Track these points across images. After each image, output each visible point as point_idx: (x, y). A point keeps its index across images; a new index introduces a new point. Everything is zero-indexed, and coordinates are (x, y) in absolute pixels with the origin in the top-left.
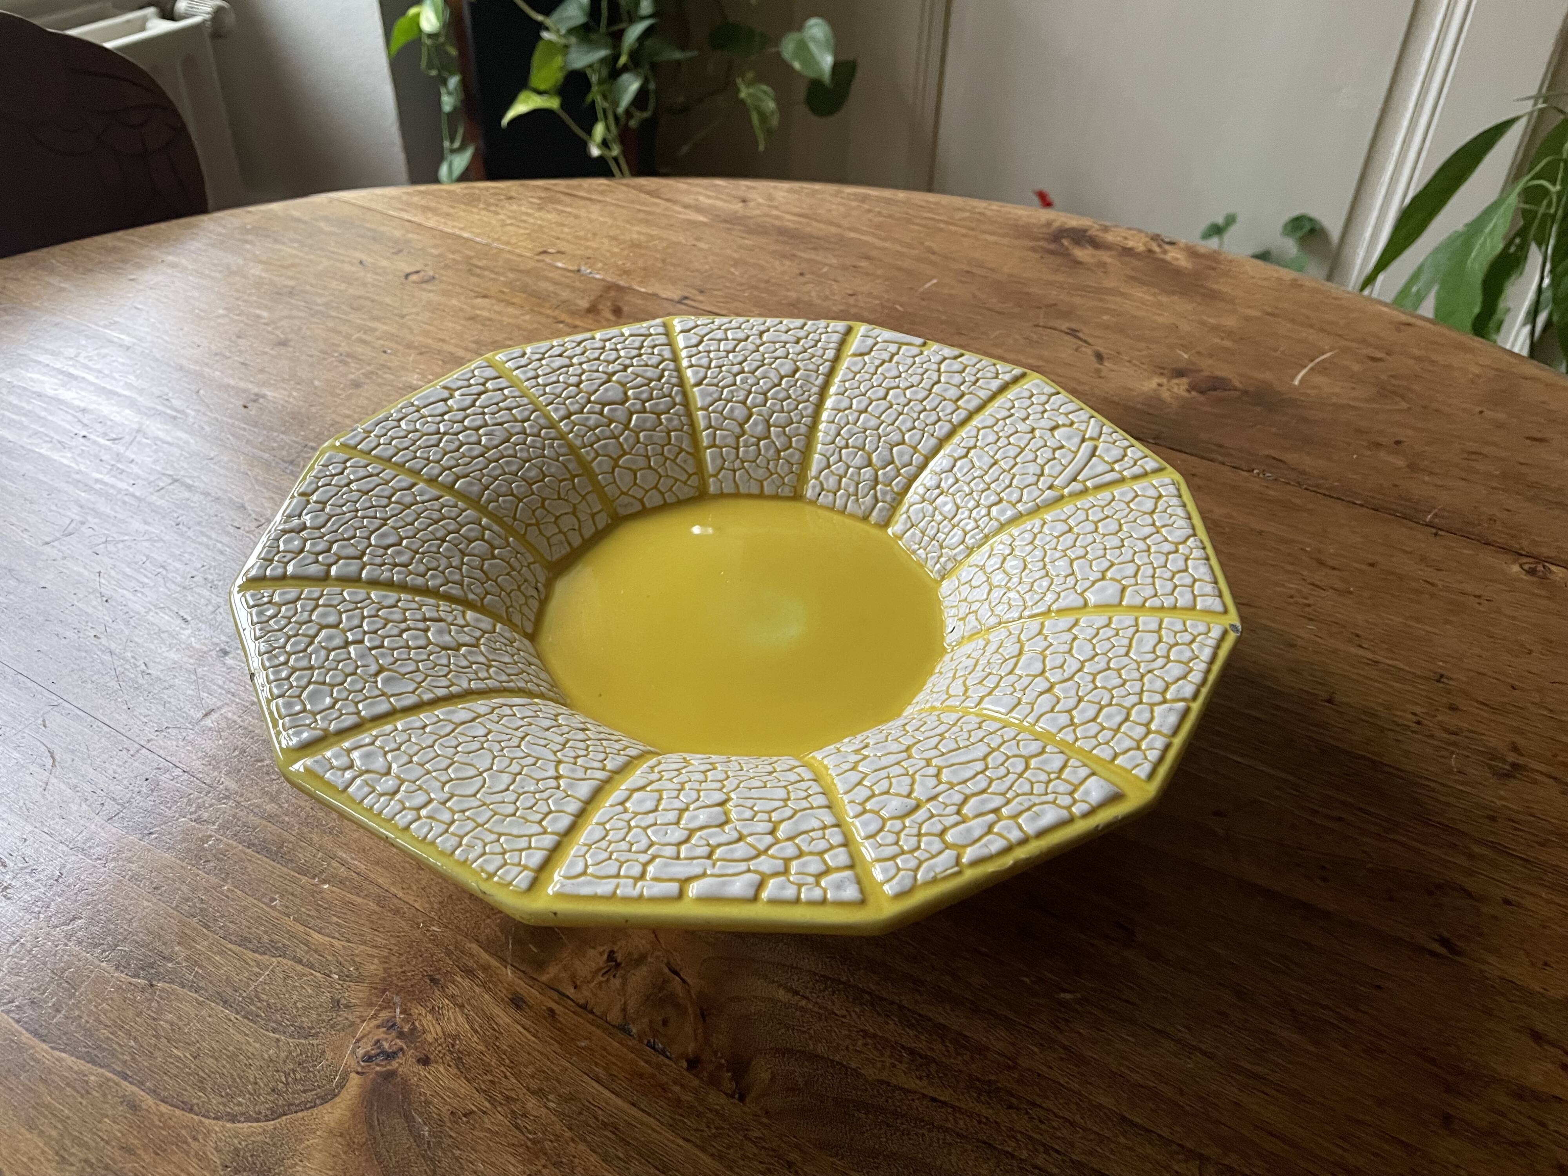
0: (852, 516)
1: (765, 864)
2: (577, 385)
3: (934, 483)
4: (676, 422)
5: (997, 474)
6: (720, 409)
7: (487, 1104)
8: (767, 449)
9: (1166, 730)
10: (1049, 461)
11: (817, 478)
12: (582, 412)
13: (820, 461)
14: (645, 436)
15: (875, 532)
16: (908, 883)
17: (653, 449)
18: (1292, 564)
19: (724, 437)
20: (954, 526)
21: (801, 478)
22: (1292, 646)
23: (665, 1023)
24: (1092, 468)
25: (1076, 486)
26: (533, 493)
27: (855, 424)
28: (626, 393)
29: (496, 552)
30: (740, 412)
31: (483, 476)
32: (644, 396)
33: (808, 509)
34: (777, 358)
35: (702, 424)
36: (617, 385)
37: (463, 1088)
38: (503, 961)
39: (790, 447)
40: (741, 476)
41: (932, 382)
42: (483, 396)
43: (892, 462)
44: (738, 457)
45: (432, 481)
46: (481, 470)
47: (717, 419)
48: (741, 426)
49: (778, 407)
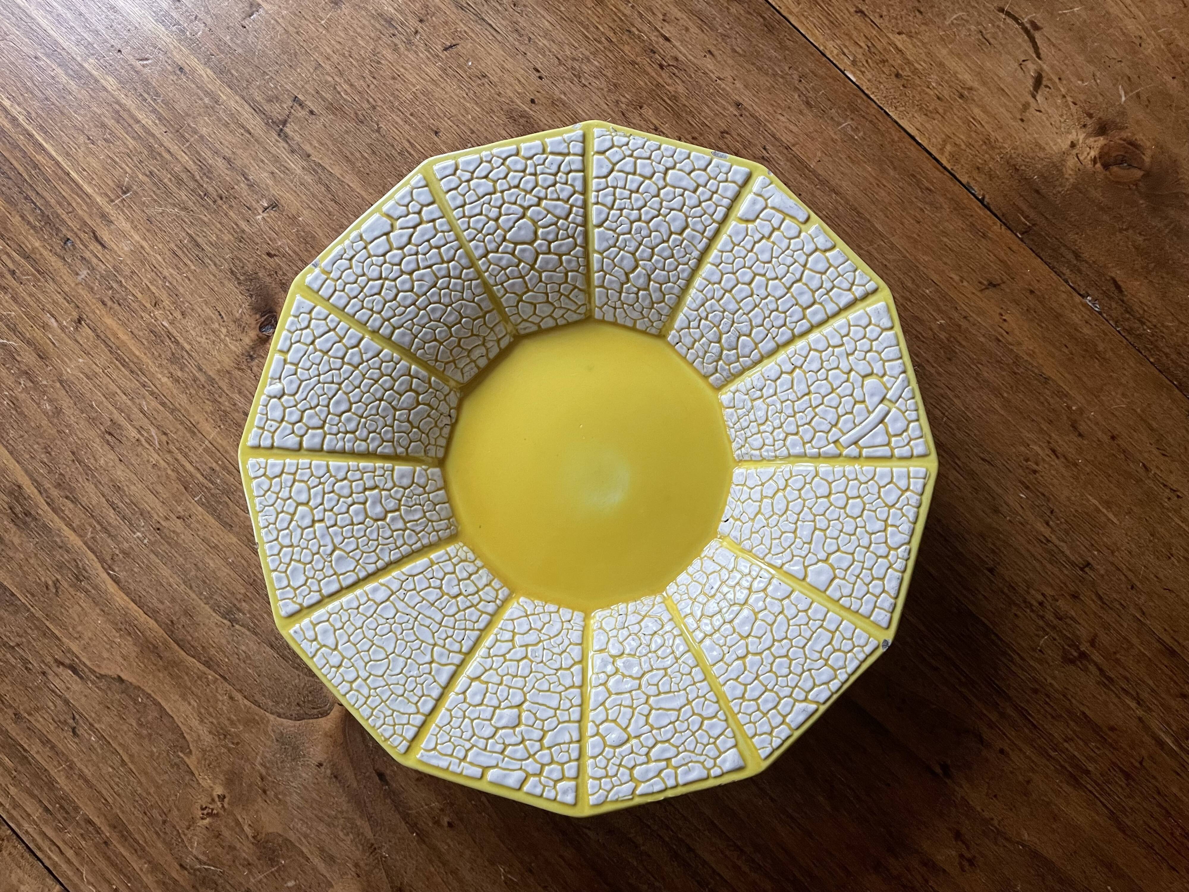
0: (696, 370)
1: (530, 766)
2: (496, 220)
3: (759, 385)
4: (574, 264)
5: (805, 406)
6: (612, 256)
8: (644, 298)
9: (793, 726)
10: (847, 413)
11: (678, 331)
12: (497, 251)
13: (682, 321)
14: (546, 277)
15: (709, 392)
16: (602, 799)
17: (551, 288)
19: (611, 282)
20: (759, 432)
21: (667, 326)
24: (874, 436)
25: (853, 450)
26: (452, 336)
27: (718, 301)
28: (536, 233)
29: (420, 397)
30: (628, 262)
31: (414, 324)
32: (551, 237)
33: (666, 349)
34: (672, 209)
35: (596, 266)
36: (530, 223)
39: (663, 301)
40: (620, 313)
41: (794, 279)
42: (418, 228)
43: (736, 349)
44: (620, 299)
45: (375, 332)
46: (412, 320)
47: (608, 265)
48: (627, 274)
49: (660, 265)
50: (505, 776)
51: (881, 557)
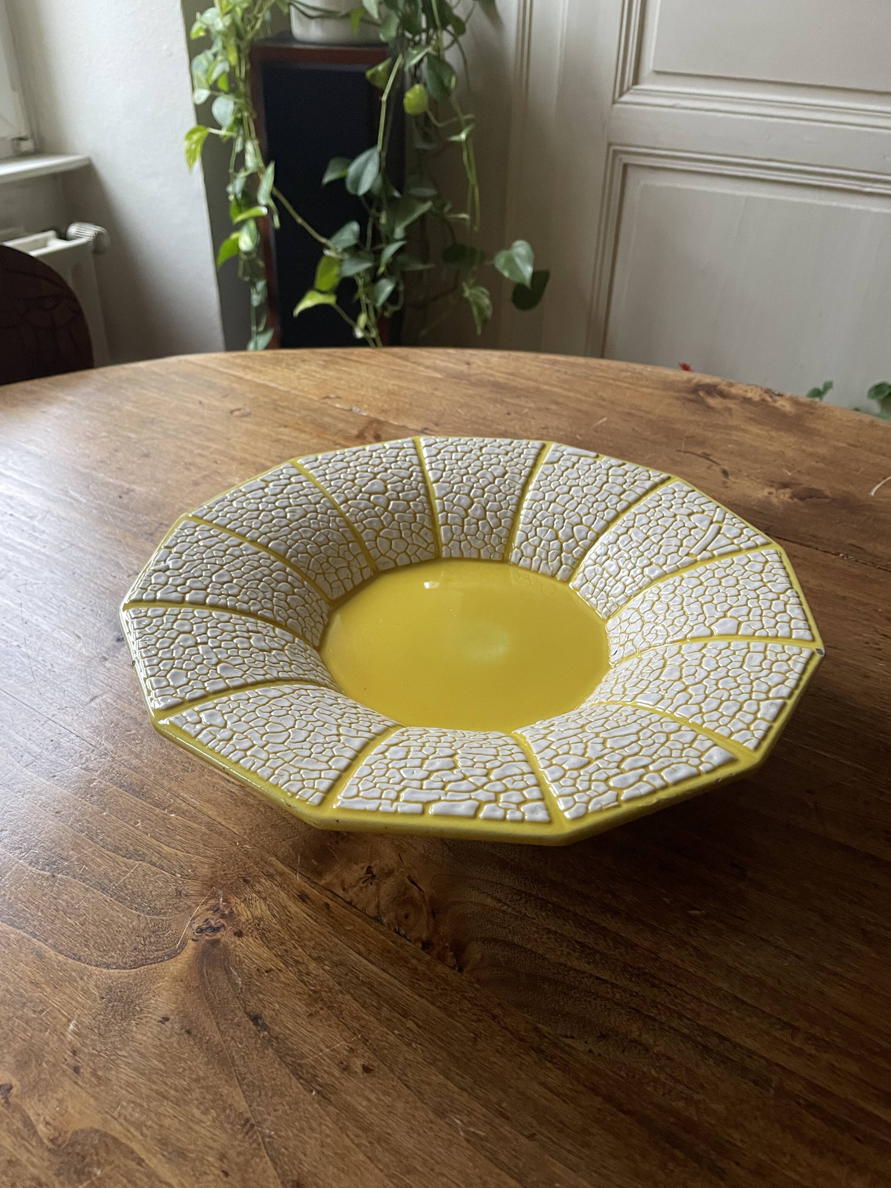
0: (544, 574)
1: (481, 795)
2: (353, 481)
3: (603, 551)
4: (420, 508)
5: (649, 545)
6: (451, 499)
7: (282, 965)
8: (484, 526)
9: (769, 717)
10: (686, 536)
11: (519, 548)
12: (355, 499)
13: (521, 536)
14: (399, 517)
15: (560, 586)
16: (582, 811)
17: (404, 525)
18: (868, 620)
19: (453, 518)
20: (617, 582)
21: (508, 547)
22: (866, 676)
23: (407, 917)
24: (717, 542)
25: (705, 554)
26: (321, 552)
27: (547, 510)
28: (386, 487)
29: (296, 590)
30: (465, 501)
31: (288, 539)
32: (399, 489)
33: (511, 569)
34: (491, 465)
35: (438, 508)
36: (380, 481)
37: (265, 953)
38: (294, 869)
39: (500, 525)
40: (465, 546)
41: (602, 482)
42: (289, 487)
43: (573, 537)
44: (463, 532)
45: (253, 541)
46: (286, 535)
47: (449, 505)
48: (466, 510)
49: (492, 498)
50: (453, 806)
51: (773, 600)
